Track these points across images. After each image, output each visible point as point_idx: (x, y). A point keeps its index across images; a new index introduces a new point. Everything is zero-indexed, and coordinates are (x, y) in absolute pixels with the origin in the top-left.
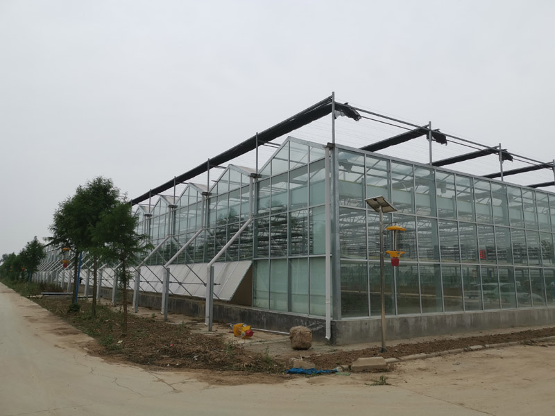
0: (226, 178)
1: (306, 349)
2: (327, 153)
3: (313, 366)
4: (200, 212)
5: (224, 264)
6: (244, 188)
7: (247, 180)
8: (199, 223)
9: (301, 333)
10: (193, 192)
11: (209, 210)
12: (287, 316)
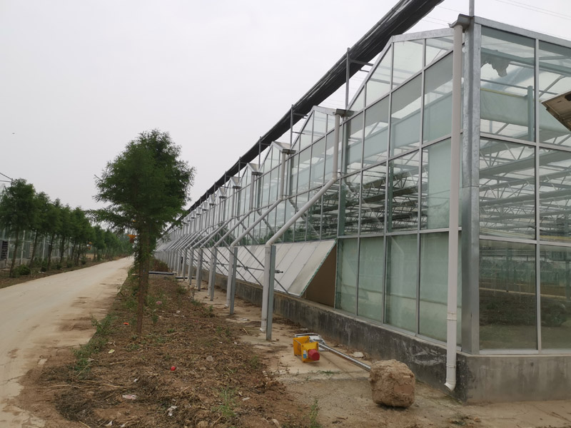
2: (458, 38)
6: (329, 134)
7: (333, 122)
10: (276, 153)
11: (291, 175)
12: (380, 330)
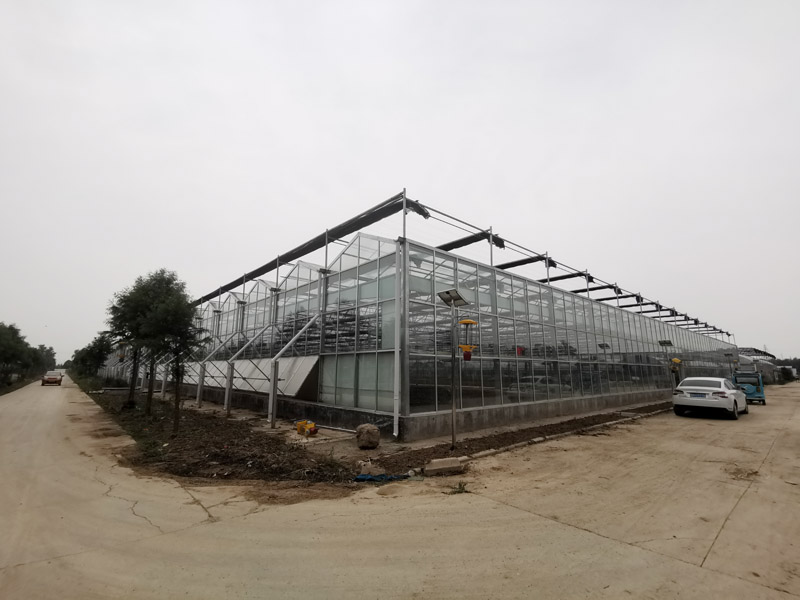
0: (294, 274)
1: (373, 448)
2: (398, 248)
3: (382, 471)
4: (267, 309)
5: (291, 360)
6: (312, 284)
7: (316, 276)
8: (267, 318)
9: (368, 432)
10: (262, 288)
11: (277, 307)
12: (353, 412)
